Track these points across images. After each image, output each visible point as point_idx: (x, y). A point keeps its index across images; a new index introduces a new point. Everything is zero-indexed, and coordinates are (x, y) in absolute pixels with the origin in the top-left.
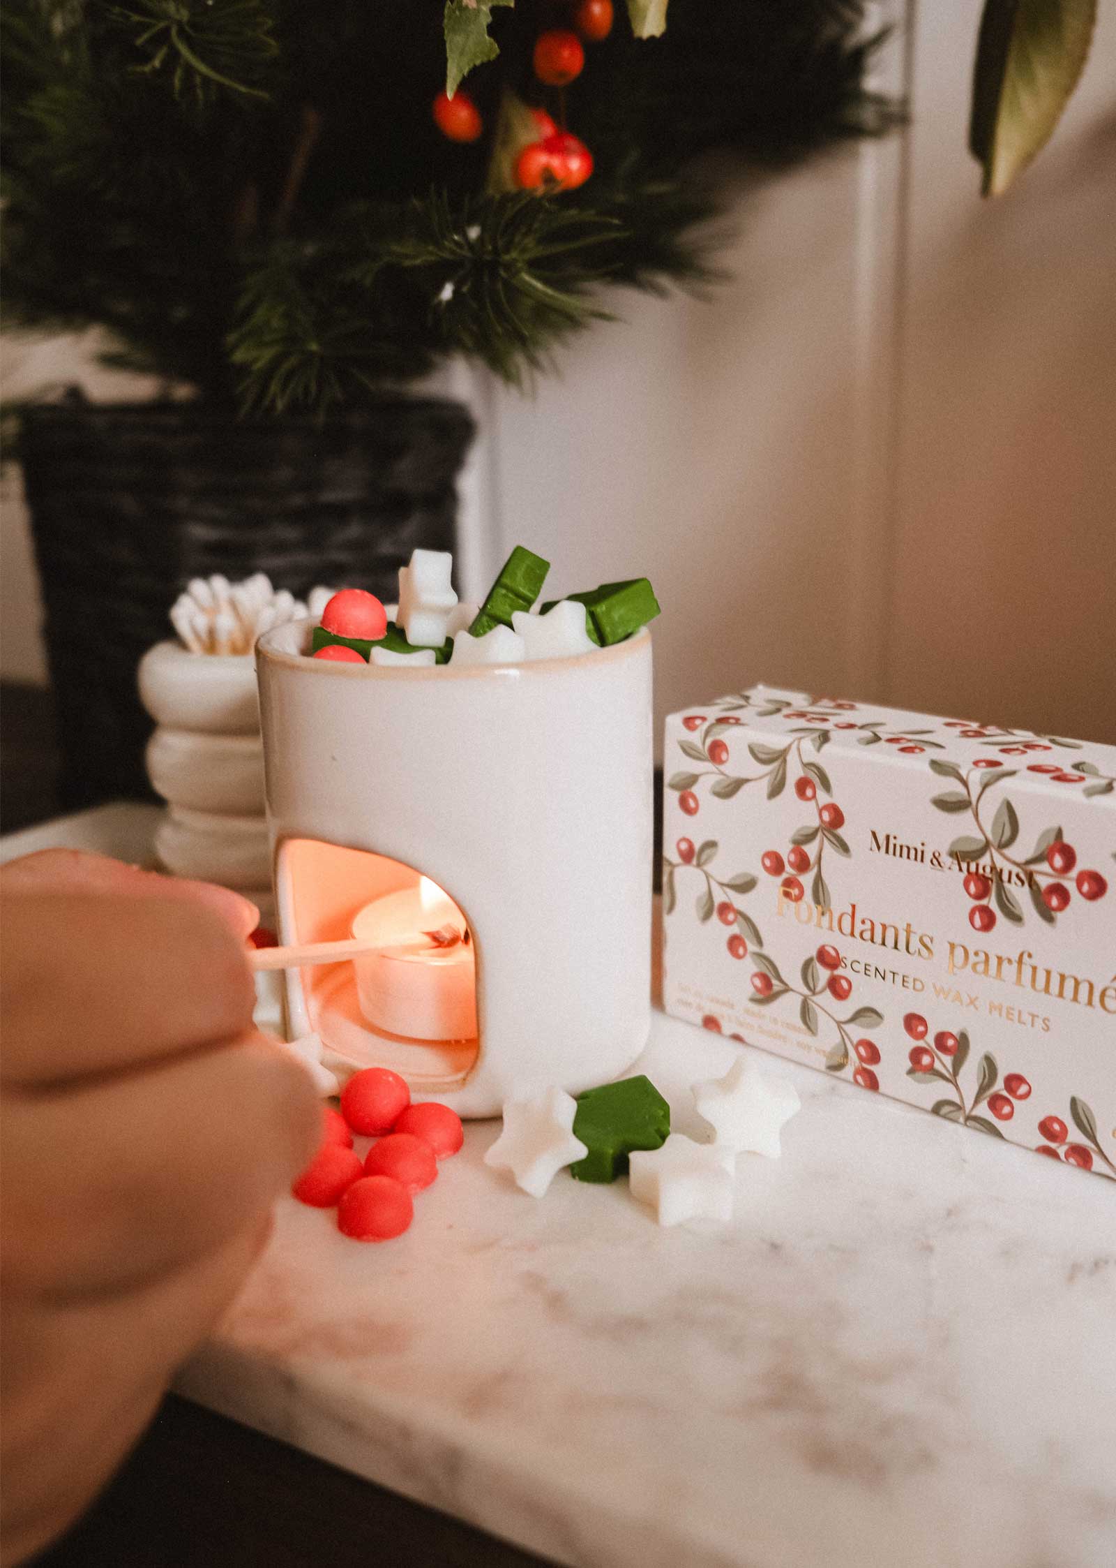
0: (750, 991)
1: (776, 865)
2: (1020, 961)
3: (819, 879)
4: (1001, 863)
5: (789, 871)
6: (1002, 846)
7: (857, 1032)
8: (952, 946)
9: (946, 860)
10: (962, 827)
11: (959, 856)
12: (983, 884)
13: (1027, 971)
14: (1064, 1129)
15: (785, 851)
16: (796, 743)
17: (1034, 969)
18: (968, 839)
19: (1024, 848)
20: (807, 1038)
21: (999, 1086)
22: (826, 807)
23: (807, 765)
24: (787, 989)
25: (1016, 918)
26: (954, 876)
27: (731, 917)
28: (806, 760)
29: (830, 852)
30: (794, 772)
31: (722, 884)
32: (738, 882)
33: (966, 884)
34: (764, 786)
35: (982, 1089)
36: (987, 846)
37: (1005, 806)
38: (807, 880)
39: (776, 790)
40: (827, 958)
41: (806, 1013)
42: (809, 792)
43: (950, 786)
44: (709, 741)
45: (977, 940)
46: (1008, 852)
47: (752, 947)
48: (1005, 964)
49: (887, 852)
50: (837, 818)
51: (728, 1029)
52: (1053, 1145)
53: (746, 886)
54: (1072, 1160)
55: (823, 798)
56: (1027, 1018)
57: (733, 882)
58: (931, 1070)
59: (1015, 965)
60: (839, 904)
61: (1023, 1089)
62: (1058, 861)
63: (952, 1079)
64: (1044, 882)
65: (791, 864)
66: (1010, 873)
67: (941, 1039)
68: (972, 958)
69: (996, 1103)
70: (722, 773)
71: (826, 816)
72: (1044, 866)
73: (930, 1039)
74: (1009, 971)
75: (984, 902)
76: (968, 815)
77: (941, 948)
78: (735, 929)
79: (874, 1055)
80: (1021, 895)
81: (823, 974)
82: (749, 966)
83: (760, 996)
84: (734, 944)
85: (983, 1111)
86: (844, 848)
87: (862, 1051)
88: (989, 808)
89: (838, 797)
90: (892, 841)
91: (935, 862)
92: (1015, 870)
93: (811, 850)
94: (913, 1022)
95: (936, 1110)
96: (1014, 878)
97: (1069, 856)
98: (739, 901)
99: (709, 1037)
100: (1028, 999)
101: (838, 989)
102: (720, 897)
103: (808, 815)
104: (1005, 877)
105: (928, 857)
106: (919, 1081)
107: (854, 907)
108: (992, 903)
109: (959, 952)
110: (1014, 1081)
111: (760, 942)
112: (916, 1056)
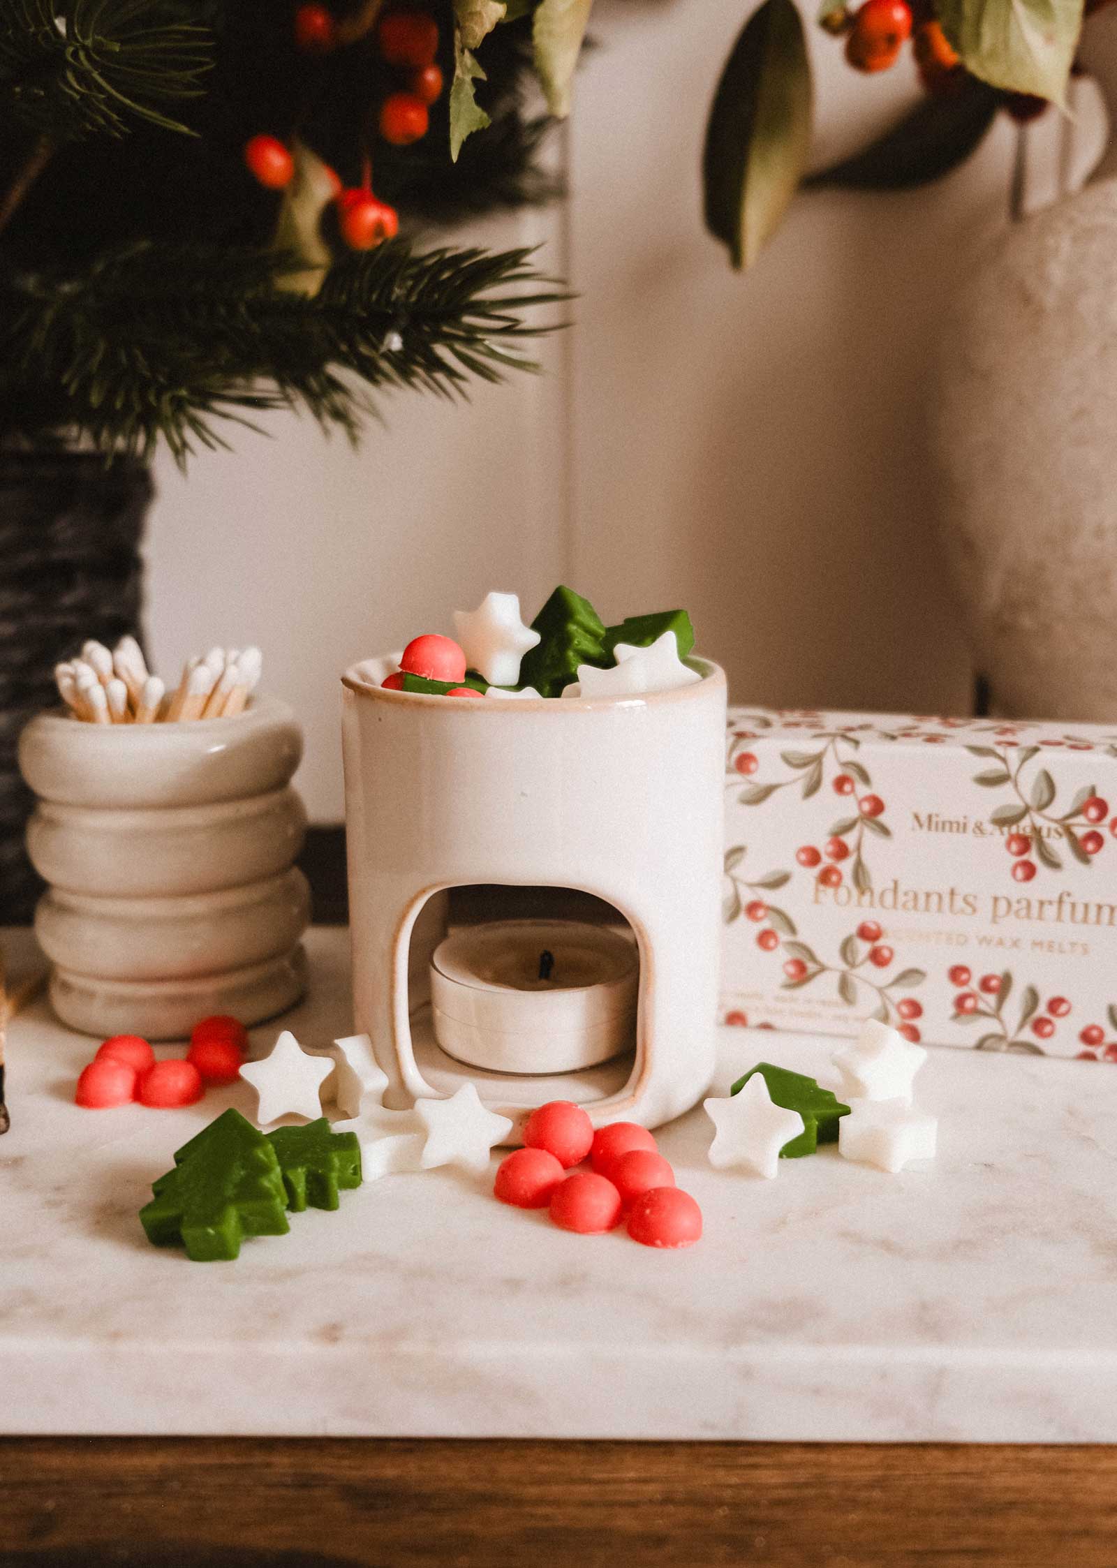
0: (782, 978)
1: (813, 857)
2: (1060, 901)
3: (859, 865)
4: (1040, 821)
5: (826, 861)
6: (1042, 807)
7: (899, 994)
8: (996, 899)
9: (988, 827)
10: (1005, 797)
11: (1002, 821)
12: (1024, 843)
13: (1067, 908)
14: (1102, 1034)
15: (823, 845)
16: (830, 748)
17: (1073, 905)
18: (1014, 807)
19: (1061, 806)
20: (845, 1010)
21: (1042, 1011)
22: (867, 799)
23: (846, 764)
24: (823, 969)
25: (1054, 864)
26: (999, 838)
27: (760, 913)
28: (844, 759)
29: (870, 838)
30: (831, 771)
31: (751, 885)
32: (771, 879)
33: (1008, 845)
34: (799, 788)
35: (1027, 1015)
36: (1027, 810)
37: (1043, 779)
38: (846, 867)
39: (812, 788)
40: (866, 933)
41: (845, 987)
42: (847, 787)
43: (990, 765)
44: (735, 755)
45: (1018, 890)
46: (1047, 812)
47: (784, 937)
48: (1046, 907)
49: (929, 828)
50: (878, 806)
51: (753, 1019)
52: (1090, 1049)
53: (779, 882)
54: (1110, 1058)
55: (862, 790)
56: (1067, 947)
57: (767, 881)
58: (976, 1012)
59: (1055, 906)
60: (879, 880)
61: (1063, 1008)
62: (1093, 813)
63: (996, 1014)
64: (1080, 832)
65: (829, 855)
66: (1049, 830)
67: (985, 985)
68: (1015, 906)
69: (1039, 1026)
70: (750, 782)
71: (867, 807)
72: (1081, 819)
73: (974, 985)
74: (1051, 911)
75: (1025, 857)
76: (1008, 787)
77: (985, 906)
78: (766, 924)
79: (916, 1009)
80: (1060, 847)
81: (864, 948)
82: (781, 956)
83: (794, 981)
84: (765, 939)
85: (1028, 1035)
86: (885, 831)
87: (905, 1009)
88: (1028, 777)
89: (879, 788)
90: (934, 819)
91: (978, 831)
92: (1054, 826)
93: (850, 839)
94: (957, 973)
95: (980, 1046)
96: (1053, 833)
97: (1103, 807)
98: (769, 897)
99: (737, 1032)
100: (1067, 931)
101: (878, 958)
102: (747, 897)
103: (848, 807)
104: (1044, 833)
105: (971, 826)
106: (962, 1024)
107: (896, 883)
108: (1033, 857)
109: (1003, 905)
110: (1055, 1004)
111: (792, 929)
112: (960, 1002)
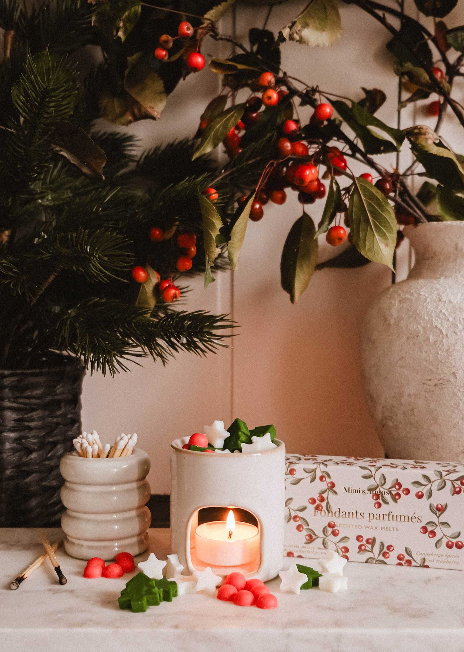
0: (305, 540)
1: (313, 501)
2: (389, 515)
3: (328, 503)
4: (382, 490)
5: (318, 502)
6: (382, 485)
7: (341, 545)
8: (370, 514)
9: (366, 491)
10: (371, 482)
11: (370, 490)
12: (377, 496)
13: (391, 516)
14: (404, 557)
15: (317, 497)
16: (318, 467)
17: (393, 516)
18: (373, 485)
19: (388, 485)
20: (324, 551)
21: (385, 550)
22: (329, 483)
23: (322, 472)
24: (318, 537)
25: (386, 503)
26: (369, 495)
27: (298, 519)
28: (322, 471)
29: (331, 495)
30: (319, 474)
31: (294, 510)
32: (301, 508)
33: (373, 497)
34: (309, 479)
35: (380, 551)
36: (378, 486)
37: (382, 476)
38: (324, 504)
39: (313, 480)
40: (330, 525)
41: (324, 543)
42: (324, 479)
43: (366, 472)
44: (289, 469)
45: (376, 511)
46: (384, 487)
47: (305, 527)
48: (385, 516)
49: (349, 492)
50: (333, 485)
51: (296, 554)
52: (401, 562)
53: (303, 509)
54: (406, 564)
55: (328, 480)
56: (392, 529)
57: (298, 509)
58: (365, 550)
59: (388, 516)
60: (334, 509)
61: (392, 548)
62: (397, 487)
63: (371, 551)
64: (394, 493)
65: (318, 500)
66: (385, 492)
67: (367, 541)
68: (375, 516)
69: (384, 555)
70: (294, 478)
71: (330, 485)
72: (394, 489)
73: (364, 542)
74: (386, 518)
75: (378, 501)
76: (372, 478)
77: (366, 516)
78: (299, 523)
79: (347, 550)
80: (388, 497)
81: (330, 530)
82: (304, 533)
83: (308, 541)
84: (299, 528)
85: (381, 558)
86: (335, 493)
87: (343, 550)
88: (378, 476)
89: (333, 480)
90: (350, 489)
91: (363, 492)
92: (386, 491)
93: (325, 496)
94: (359, 538)
95: (367, 562)
96: (386, 493)
97: (400, 485)
98: (300, 514)
99: (291, 559)
100: (393, 524)
101: (334, 534)
102: (293, 514)
103: (324, 486)
104: (383, 493)
105: (361, 492)
106: (361, 554)
107: (339, 509)
108: (380, 501)
109: (372, 516)
110: (389, 547)
111: (308, 525)
112: (360, 547)
